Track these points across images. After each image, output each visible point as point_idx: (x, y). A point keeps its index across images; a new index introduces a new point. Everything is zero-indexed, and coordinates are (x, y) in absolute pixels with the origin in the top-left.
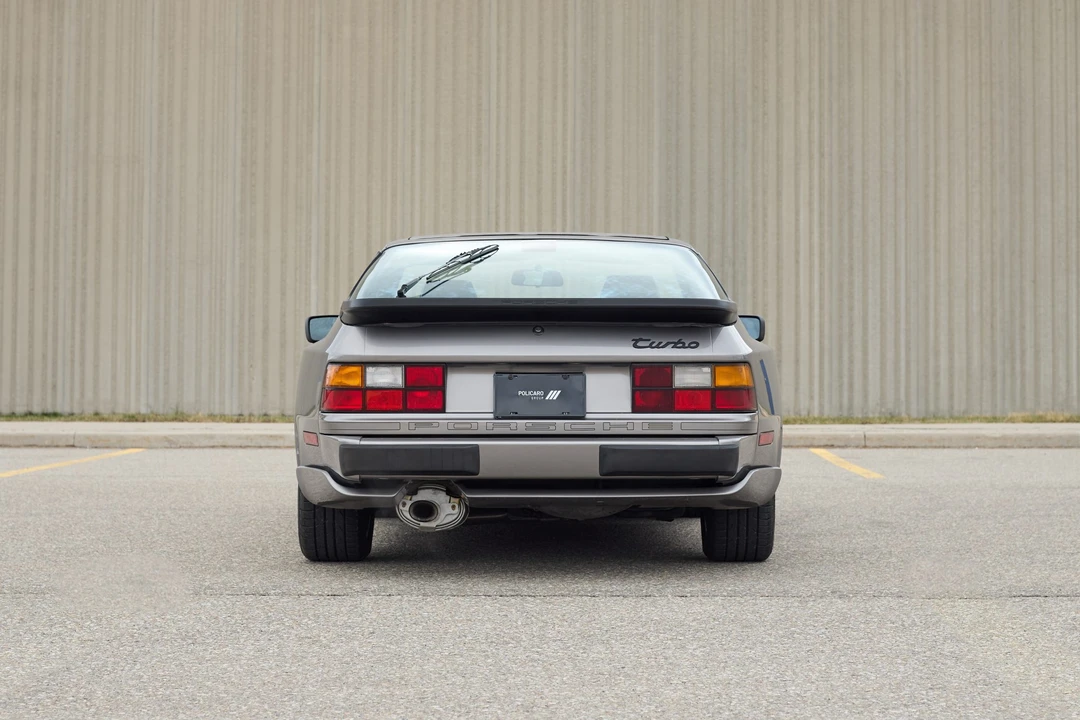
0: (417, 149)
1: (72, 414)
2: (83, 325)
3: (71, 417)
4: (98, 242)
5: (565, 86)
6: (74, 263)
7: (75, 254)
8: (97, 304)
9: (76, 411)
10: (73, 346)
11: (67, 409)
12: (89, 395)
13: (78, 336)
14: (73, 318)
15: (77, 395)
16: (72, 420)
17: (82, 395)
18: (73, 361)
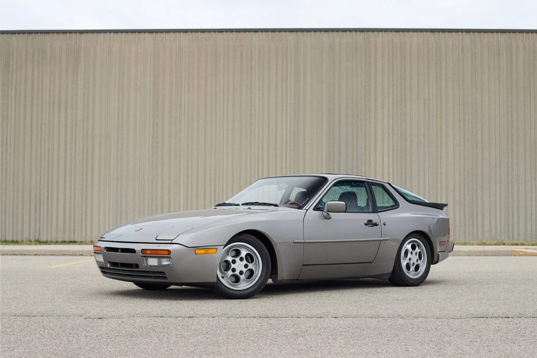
0: (225, 131)
1: (82, 242)
2: (86, 204)
3: (81, 243)
4: (92, 170)
5: (286, 105)
6: (82, 178)
7: (83, 175)
8: (92, 196)
9: (83, 240)
10: (82, 213)
11: (79, 240)
12: (89, 234)
13: (84, 209)
14: (82, 202)
15: (84, 234)
16: (82, 244)
17: (86, 234)
18: (82, 219)
